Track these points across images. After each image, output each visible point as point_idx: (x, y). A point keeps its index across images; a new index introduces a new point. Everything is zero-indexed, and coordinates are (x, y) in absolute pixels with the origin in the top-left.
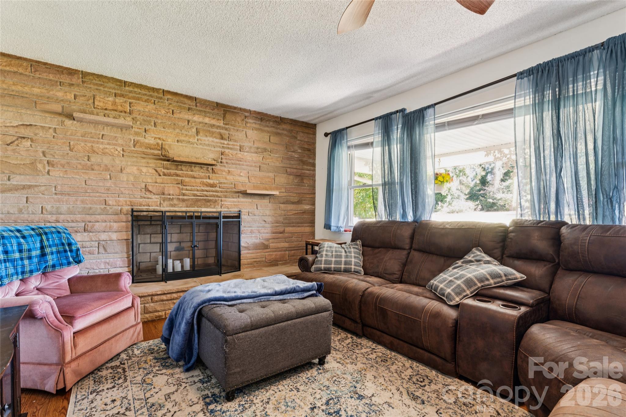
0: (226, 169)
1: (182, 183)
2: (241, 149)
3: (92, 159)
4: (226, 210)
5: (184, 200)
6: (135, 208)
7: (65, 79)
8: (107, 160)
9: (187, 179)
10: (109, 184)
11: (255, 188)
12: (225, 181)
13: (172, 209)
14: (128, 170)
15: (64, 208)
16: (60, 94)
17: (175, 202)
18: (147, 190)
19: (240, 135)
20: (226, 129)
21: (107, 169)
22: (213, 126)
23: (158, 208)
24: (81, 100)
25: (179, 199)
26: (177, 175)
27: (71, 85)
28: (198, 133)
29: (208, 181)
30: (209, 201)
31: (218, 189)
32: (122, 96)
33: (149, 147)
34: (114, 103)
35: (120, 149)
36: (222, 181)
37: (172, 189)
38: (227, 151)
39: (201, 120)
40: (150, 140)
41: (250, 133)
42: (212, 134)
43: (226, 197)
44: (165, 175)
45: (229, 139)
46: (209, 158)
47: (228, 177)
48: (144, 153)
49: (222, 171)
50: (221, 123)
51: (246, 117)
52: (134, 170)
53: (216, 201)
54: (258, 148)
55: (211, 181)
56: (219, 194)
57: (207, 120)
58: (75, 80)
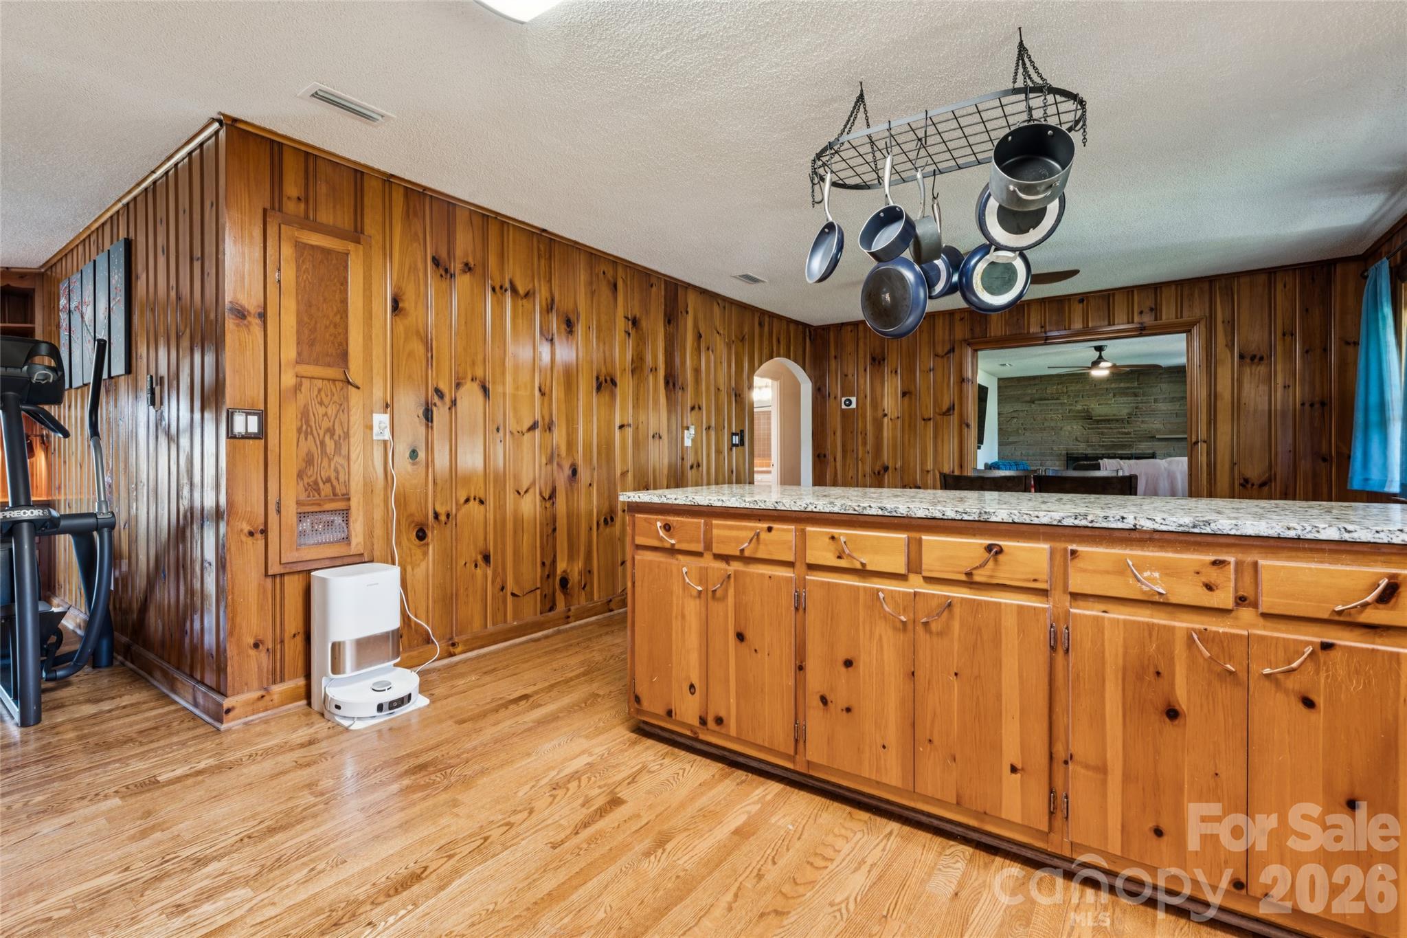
0: (1140, 419)
1: (1102, 433)
2: (1156, 400)
3: (1045, 424)
4: (1140, 452)
5: (1103, 446)
6: (1069, 452)
7: (1032, 382)
8: (1053, 424)
9: (1105, 431)
10: (1054, 438)
11: (1171, 432)
12: (1138, 429)
13: (1094, 452)
14: (1065, 428)
15: (1031, 452)
16: (1030, 391)
17: (1097, 447)
18: (1077, 440)
19: (1154, 390)
20: (1140, 388)
21: (1053, 429)
22: (1128, 388)
23: (1084, 452)
24: (1039, 392)
25: (1099, 445)
26: (1099, 429)
27: (1035, 385)
28: (1114, 396)
29: (1123, 430)
30: (1126, 445)
31: (1132, 436)
32: (1061, 383)
33: (1078, 412)
34: (1057, 389)
35: (1060, 416)
36: (1136, 429)
37: (1094, 439)
38: (1140, 405)
39: (1117, 386)
40: (1079, 407)
41: (1165, 386)
42: (1126, 395)
43: (1140, 441)
44: (1089, 429)
45: (1144, 395)
46: (1124, 412)
47: (1142, 426)
48: (1074, 416)
49: (1137, 421)
50: (1136, 384)
51: (1160, 374)
52: (1069, 428)
53: (1130, 445)
54: (1173, 398)
55: (1126, 431)
56: (1134, 440)
57: (1122, 385)
58: (1037, 382)
